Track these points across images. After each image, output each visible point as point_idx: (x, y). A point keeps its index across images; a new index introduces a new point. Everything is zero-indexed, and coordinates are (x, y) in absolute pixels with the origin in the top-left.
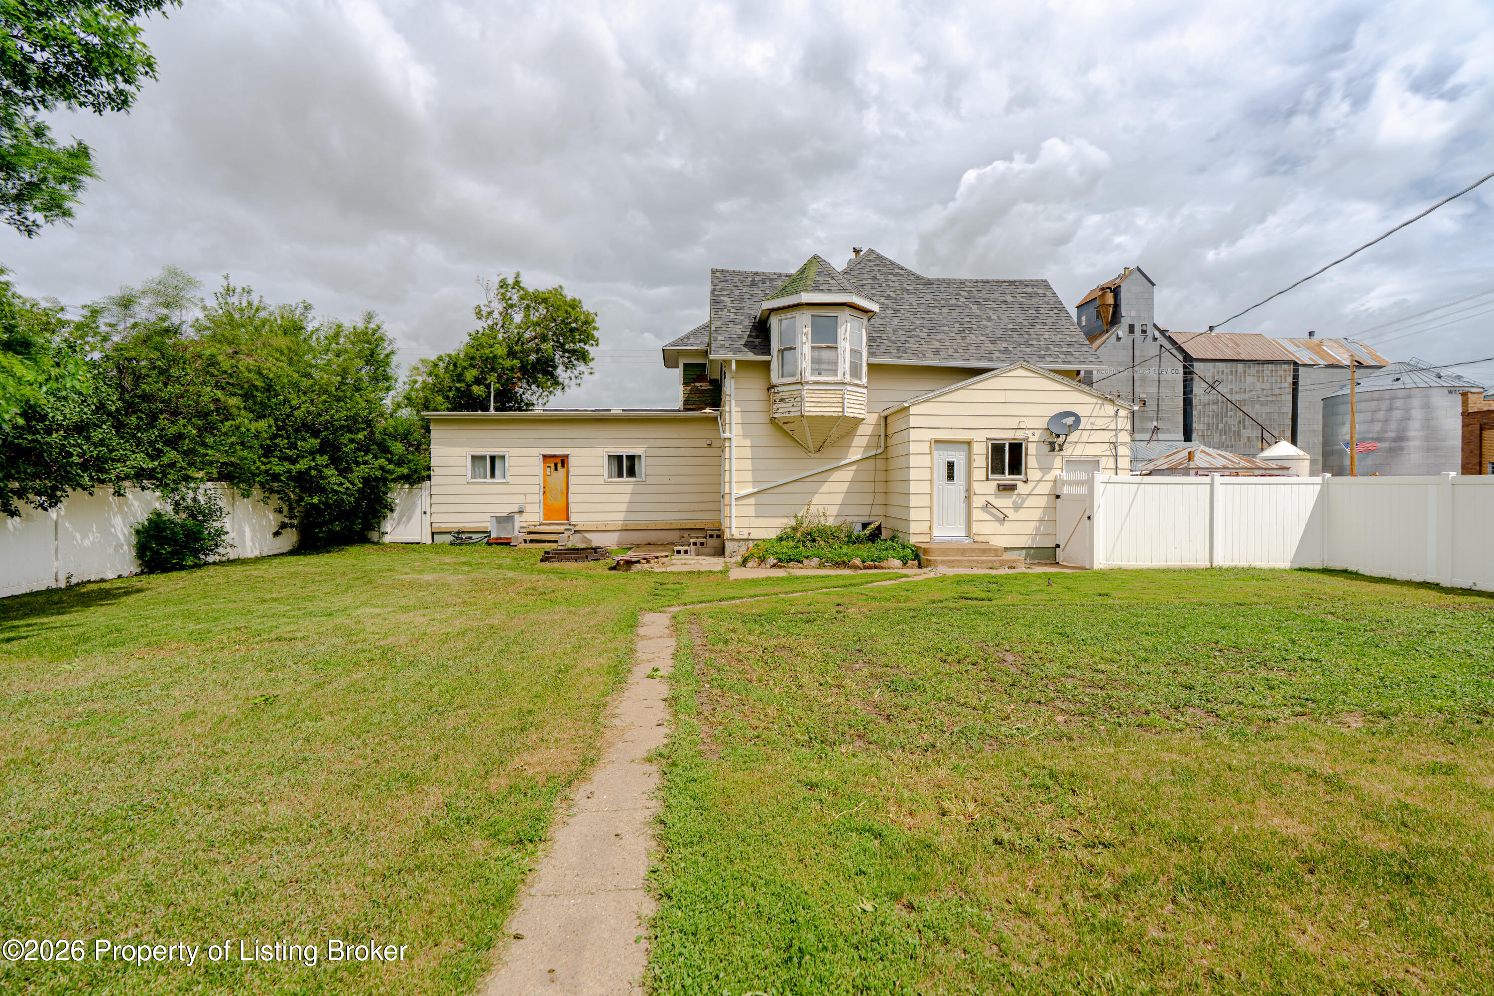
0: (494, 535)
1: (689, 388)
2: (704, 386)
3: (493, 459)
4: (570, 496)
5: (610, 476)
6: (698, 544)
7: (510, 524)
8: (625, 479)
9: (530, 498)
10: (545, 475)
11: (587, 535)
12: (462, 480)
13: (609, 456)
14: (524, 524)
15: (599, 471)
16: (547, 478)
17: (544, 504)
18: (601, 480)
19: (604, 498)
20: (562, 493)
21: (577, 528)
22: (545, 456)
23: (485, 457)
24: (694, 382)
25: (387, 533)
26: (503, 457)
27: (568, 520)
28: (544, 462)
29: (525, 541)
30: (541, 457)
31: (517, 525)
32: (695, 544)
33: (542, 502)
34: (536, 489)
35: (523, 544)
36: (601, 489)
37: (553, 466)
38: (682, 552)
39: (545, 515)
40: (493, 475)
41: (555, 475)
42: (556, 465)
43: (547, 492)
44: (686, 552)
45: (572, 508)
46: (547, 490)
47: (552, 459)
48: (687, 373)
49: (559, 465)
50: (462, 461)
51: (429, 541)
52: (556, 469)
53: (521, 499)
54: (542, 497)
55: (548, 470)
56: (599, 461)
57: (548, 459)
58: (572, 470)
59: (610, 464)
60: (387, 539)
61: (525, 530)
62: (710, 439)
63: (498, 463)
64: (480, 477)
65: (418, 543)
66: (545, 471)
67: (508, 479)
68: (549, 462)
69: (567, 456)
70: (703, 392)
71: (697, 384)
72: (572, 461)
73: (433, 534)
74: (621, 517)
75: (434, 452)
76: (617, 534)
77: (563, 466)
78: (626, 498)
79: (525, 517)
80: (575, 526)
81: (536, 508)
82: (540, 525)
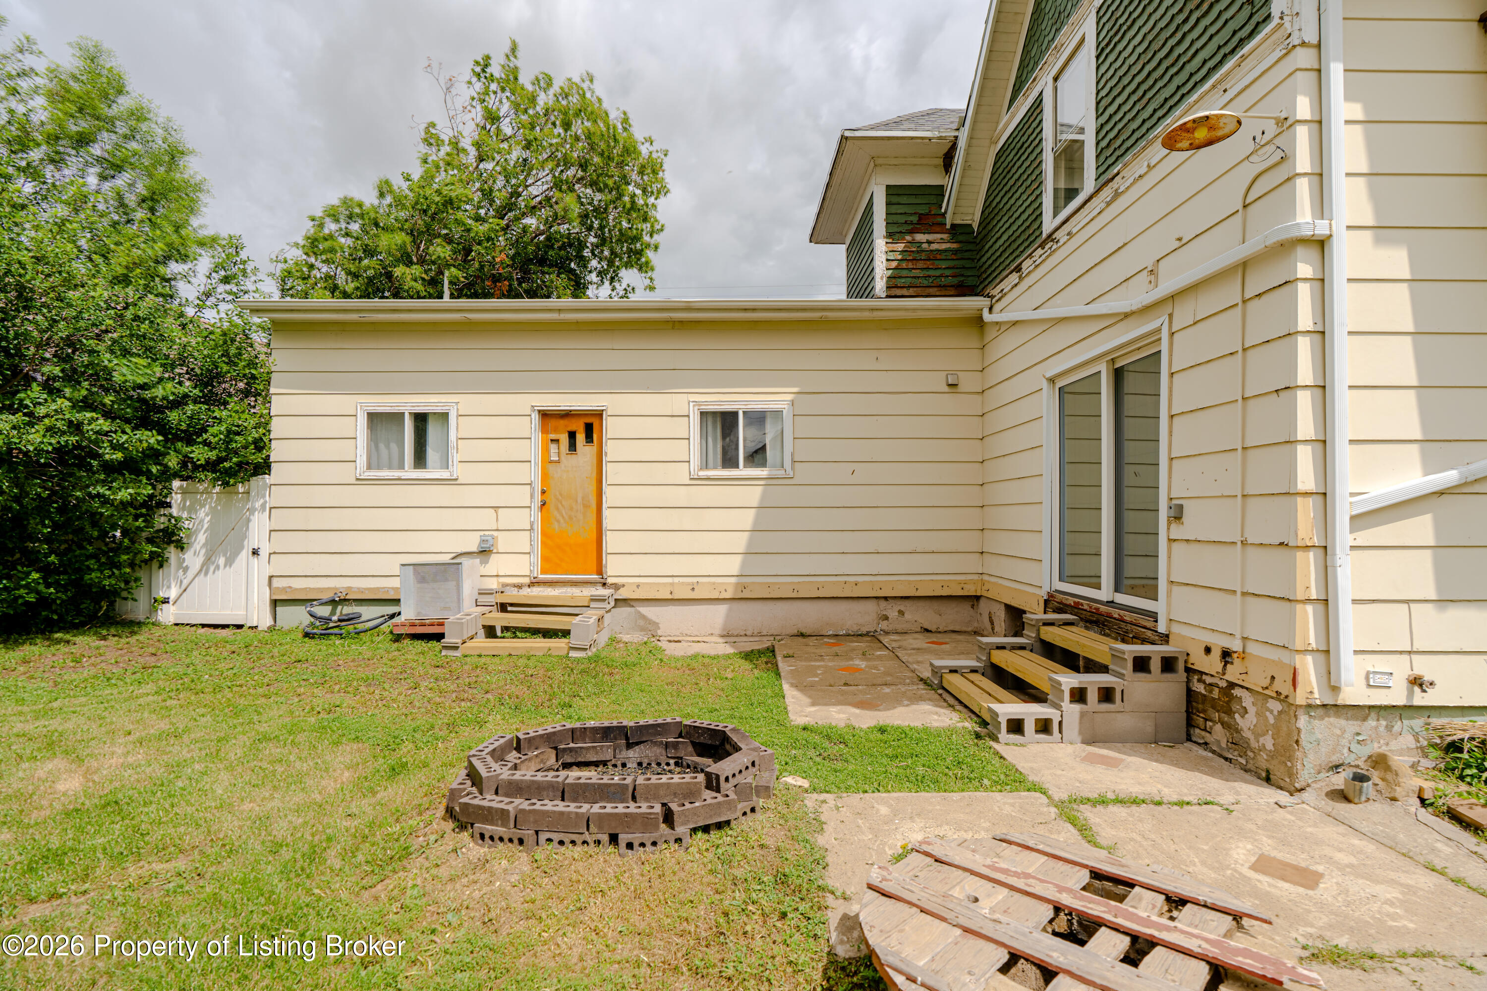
0: (408, 613)
1: (900, 247)
2: (937, 241)
3: (421, 419)
4: (606, 513)
5: (705, 466)
6: (1092, 696)
7: (451, 585)
8: (743, 471)
9: (508, 518)
10: (547, 462)
11: (647, 611)
12: (346, 473)
13: (702, 414)
14: (493, 584)
15: (678, 450)
16: (551, 468)
17: (544, 533)
18: (681, 474)
19: (687, 519)
20: (586, 506)
21: (623, 594)
22: (545, 415)
23: (398, 417)
24: (911, 232)
25: (166, 601)
26: (444, 416)
27: (600, 572)
28: (544, 430)
29: (490, 632)
30: (535, 417)
31: (469, 589)
32: (1079, 695)
33: (538, 527)
34: (523, 496)
35: (482, 642)
36: (681, 496)
37: (564, 438)
38: (1029, 727)
39: (545, 559)
40: (420, 459)
41: (570, 461)
42: (572, 435)
43: (551, 505)
44: (1044, 726)
45: (611, 542)
46: (549, 498)
47: (562, 422)
48: (894, 209)
49: (581, 437)
50: (343, 427)
51: (268, 621)
52: (573, 446)
53: (486, 520)
54: (536, 515)
55: (553, 448)
56: (679, 428)
57: (552, 423)
58: (612, 449)
59: (704, 435)
60: (167, 615)
61: (492, 600)
62: (954, 373)
63: (433, 431)
64: (390, 467)
65: (239, 627)
66: (546, 451)
67: (457, 470)
68: (556, 431)
69: (599, 415)
70: (933, 256)
71: (920, 237)
72: (611, 427)
73: (275, 603)
74: (733, 565)
75: (278, 405)
76: (723, 609)
77: (589, 438)
78: (747, 519)
79: (497, 564)
80: (616, 587)
81: (522, 542)
82: (531, 585)
